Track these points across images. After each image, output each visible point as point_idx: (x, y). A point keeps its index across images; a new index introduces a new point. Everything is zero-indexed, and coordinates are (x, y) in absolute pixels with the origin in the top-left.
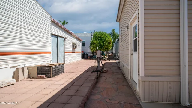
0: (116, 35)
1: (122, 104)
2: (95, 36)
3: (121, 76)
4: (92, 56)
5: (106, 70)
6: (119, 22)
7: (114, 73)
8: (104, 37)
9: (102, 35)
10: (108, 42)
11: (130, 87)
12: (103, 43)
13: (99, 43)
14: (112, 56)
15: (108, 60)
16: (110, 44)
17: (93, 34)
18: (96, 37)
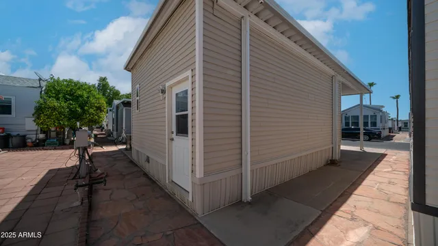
0: (110, 90)
1: (170, 234)
2: (55, 89)
3: (143, 180)
4: (44, 141)
5: (103, 173)
6: (130, 71)
7: (124, 176)
8: (85, 95)
9: (79, 88)
10: (96, 107)
11: (171, 197)
12: (82, 108)
13: (68, 107)
14: (101, 134)
15: (95, 145)
16: (101, 111)
17: (44, 84)
18: (58, 92)
